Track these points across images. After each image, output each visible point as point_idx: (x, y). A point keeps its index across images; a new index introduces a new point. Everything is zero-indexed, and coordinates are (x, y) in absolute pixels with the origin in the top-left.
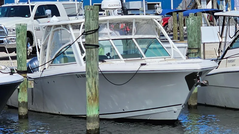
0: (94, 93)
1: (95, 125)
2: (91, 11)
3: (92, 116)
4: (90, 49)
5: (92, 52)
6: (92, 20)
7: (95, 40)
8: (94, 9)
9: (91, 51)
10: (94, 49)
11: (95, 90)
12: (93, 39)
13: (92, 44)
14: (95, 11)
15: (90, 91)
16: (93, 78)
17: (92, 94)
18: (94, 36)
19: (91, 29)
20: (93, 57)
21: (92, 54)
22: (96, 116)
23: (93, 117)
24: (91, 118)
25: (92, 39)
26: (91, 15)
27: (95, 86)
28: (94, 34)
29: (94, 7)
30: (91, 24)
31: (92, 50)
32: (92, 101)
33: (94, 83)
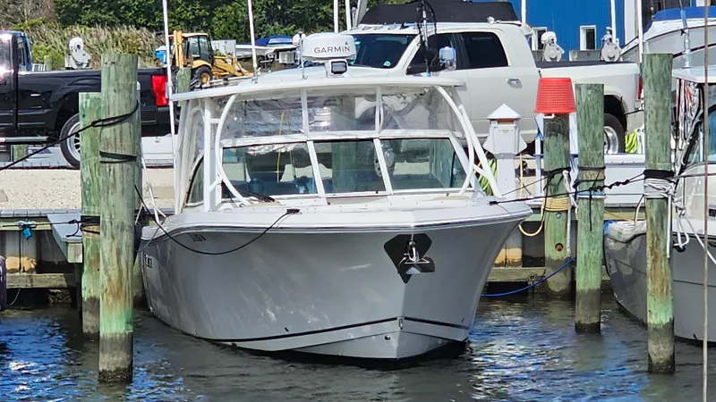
0: (113, 278)
1: (115, 358)
2: (112, 68)
3: (109, 336)
4: (107, 165)
5: (112, 172)
6: (115, 91)
7: (121, 141)
8: (120, 63)
9: (110, 170)
10: (118, 164)
11: (116, 271)
12: (115, 139)
13: (114, 152)
14: (122, 67)
15: (106, 271)
16: (113, 238)
17: (110, 280)
18: (118, 132)
19: (112, 116)
20: (114, 185)
21: (111, 178)
22: (118, 336)
23: (111, 339)
24: (106, 342)
25: (113, 140)
26: (113, 77)
27: (119, 260)
28: (117, 127)
29: (119, 57)
30: (111, 99)
31: (112, 168)
32: (111, 299)
33: (114, 251)
